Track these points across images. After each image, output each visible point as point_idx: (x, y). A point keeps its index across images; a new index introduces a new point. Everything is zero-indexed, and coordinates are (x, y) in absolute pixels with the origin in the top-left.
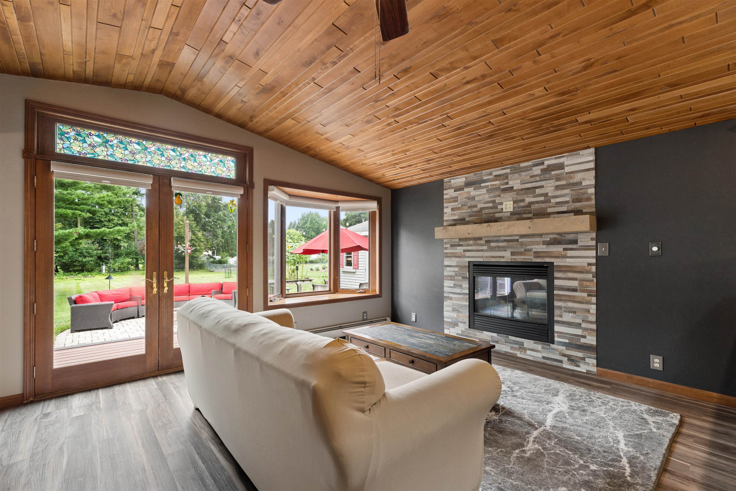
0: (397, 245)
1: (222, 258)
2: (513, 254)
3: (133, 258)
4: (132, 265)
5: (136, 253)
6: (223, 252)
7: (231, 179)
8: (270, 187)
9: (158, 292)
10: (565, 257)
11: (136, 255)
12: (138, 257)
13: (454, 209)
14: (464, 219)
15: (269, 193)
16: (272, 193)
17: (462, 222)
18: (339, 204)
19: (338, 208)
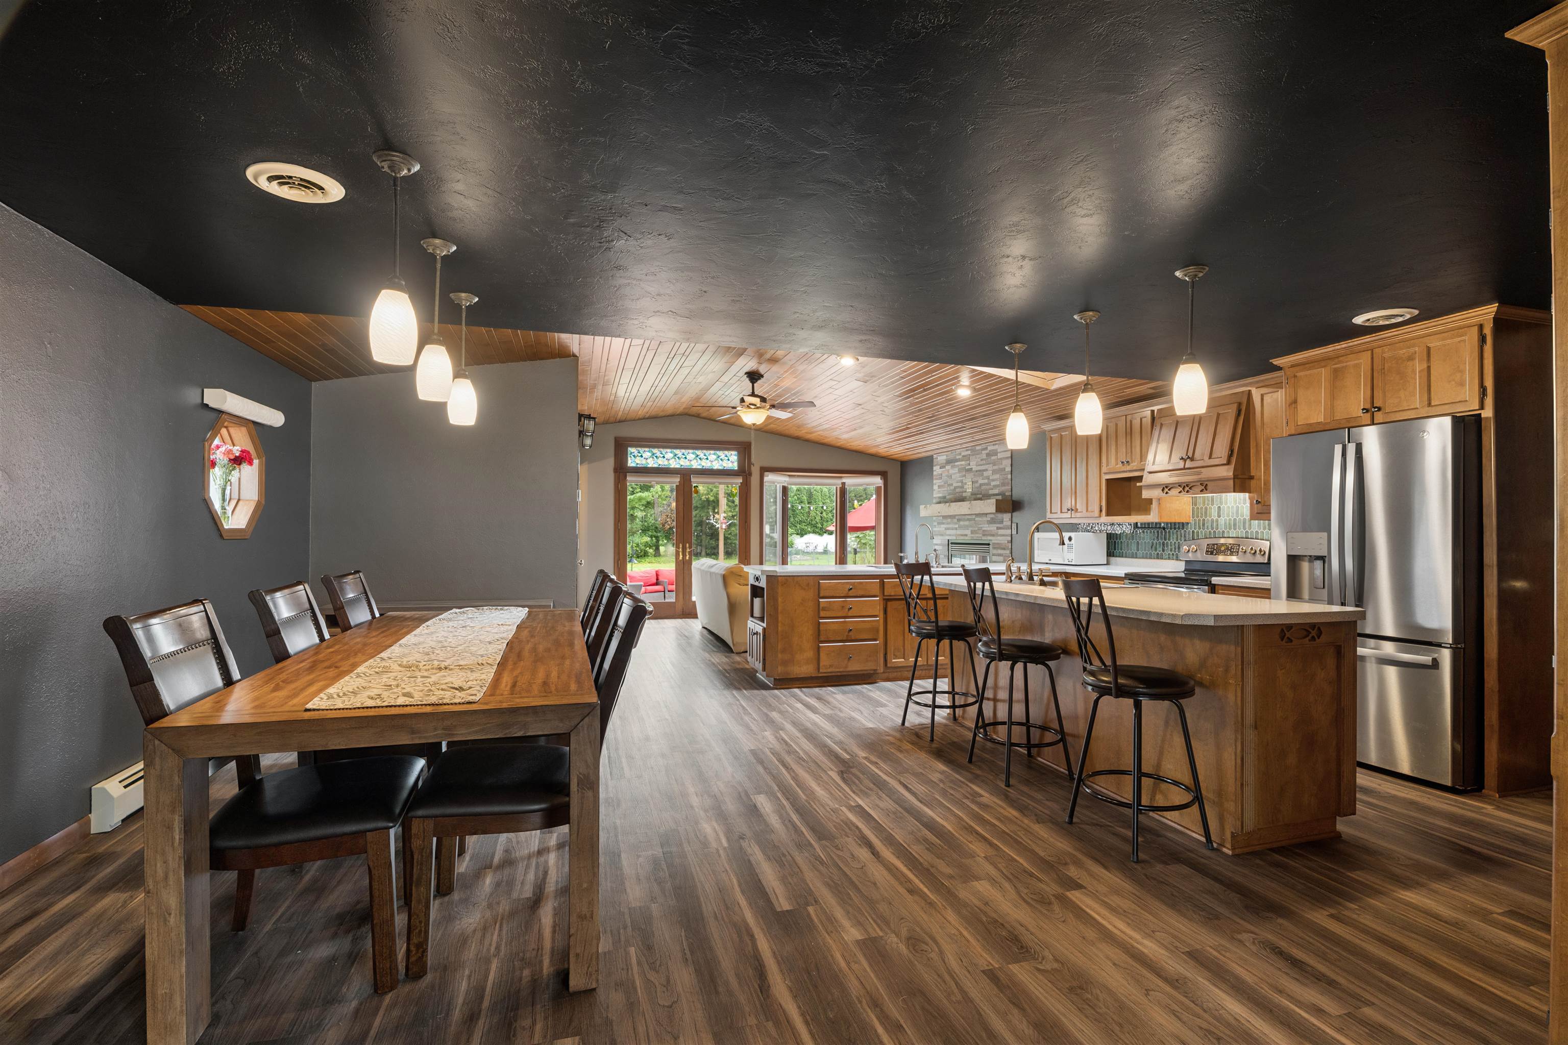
0: (905, 521)
2: (972, 532)
3: (651, 537)
4: (650, 547)
5: (656, 528)
7: (733, 470)
8: (766, 473)
9: (683, 558)
10: (998, 535)
11: (656, 531)
12: (659, 534)
13: (939, 487)
14: (945, 497)
15: (766, 479)
16: (769, 477)
17: (943, 501)
18: (844, 480)
19: (844, 484)
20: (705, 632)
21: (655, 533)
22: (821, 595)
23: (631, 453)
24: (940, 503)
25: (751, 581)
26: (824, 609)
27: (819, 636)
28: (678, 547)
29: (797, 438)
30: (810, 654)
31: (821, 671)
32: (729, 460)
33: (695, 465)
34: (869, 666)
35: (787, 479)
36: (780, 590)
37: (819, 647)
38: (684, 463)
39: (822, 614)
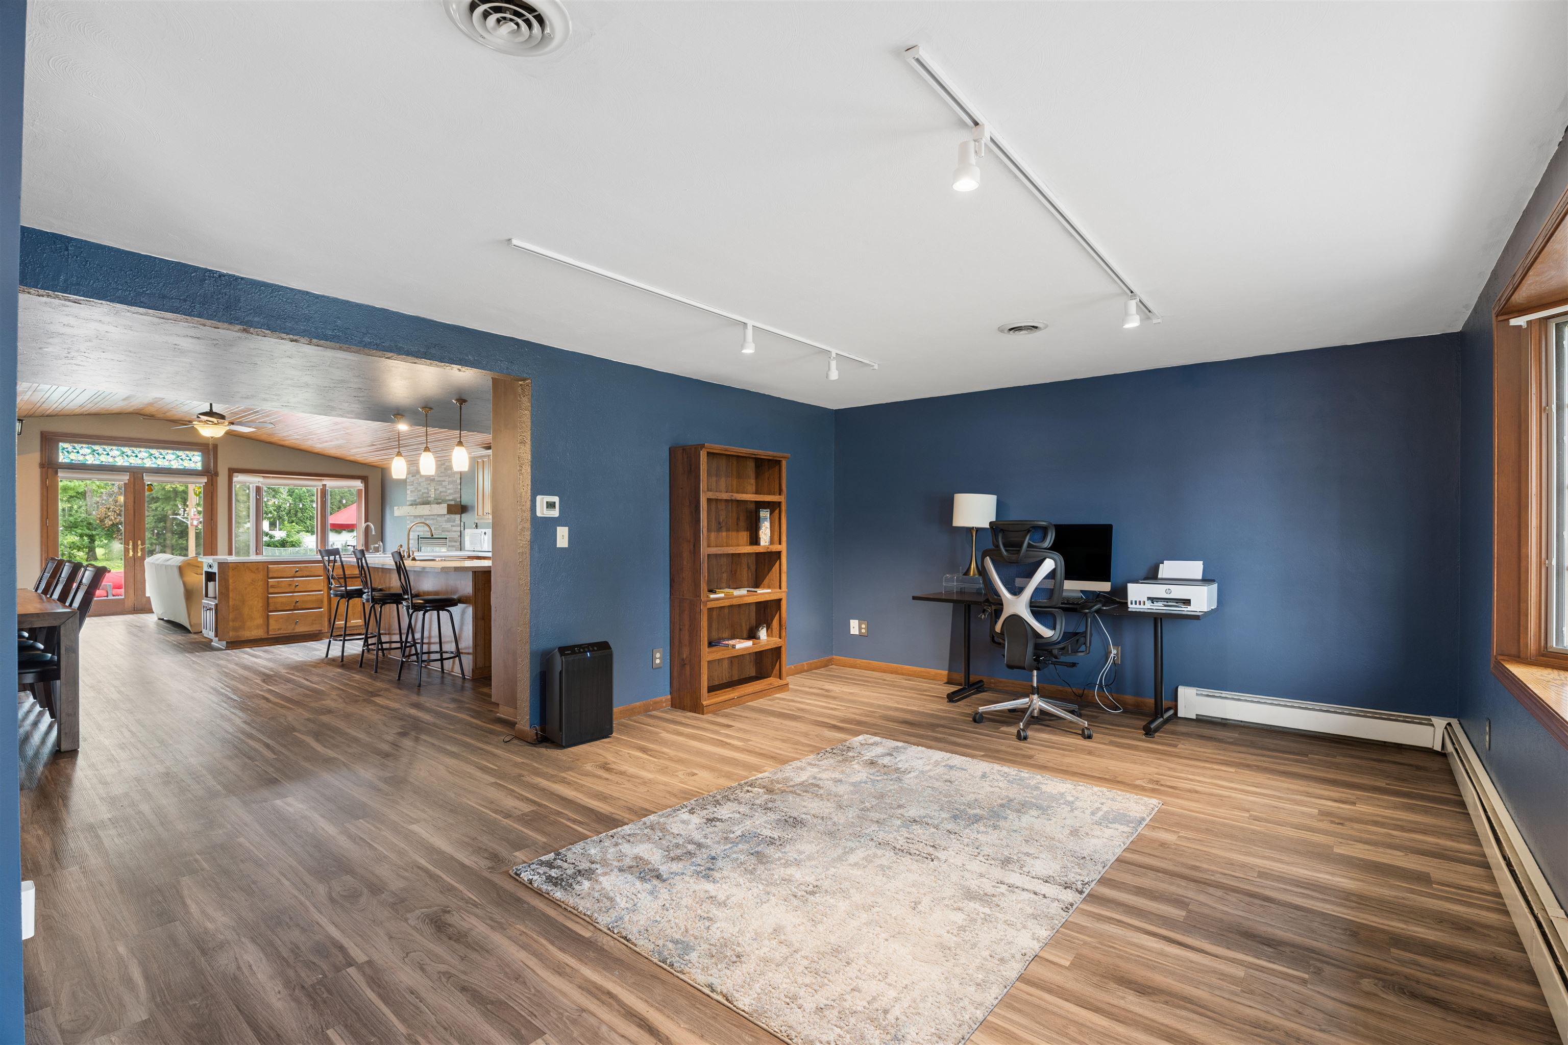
0: (385, 520)
1: (288, 536)
3: (81, 536)
5: (90, 524)
6: (293, 522)
7: (196, 470)
8: (235, 474)
9: (133, 555)
10: (452, 531)
11: (89, 529)
12: (94, 533)
13: (411, 491)
14: (415, 501)
15: (235, 479)
16: (238, 478)
17: (414, 504)
18: (324, 483)
19: (324, 486)
20: (161, 622)
21: (87, 532)
22: (270, 576)
23: (64, 449)
24: (411, 505)
25: (206, 569)
26: (272, 587)
27: (268, 607)
28: (127, 544)
29: (271, 443)
30: (260, 621)
31: (270, 633)
32: (194, 461)
33: (148, 463)
34: (315, 628)
35: (261, 480)
36: (231, 573)
37: (268, 615)
38: (134, 461)
39: (271, 590)
